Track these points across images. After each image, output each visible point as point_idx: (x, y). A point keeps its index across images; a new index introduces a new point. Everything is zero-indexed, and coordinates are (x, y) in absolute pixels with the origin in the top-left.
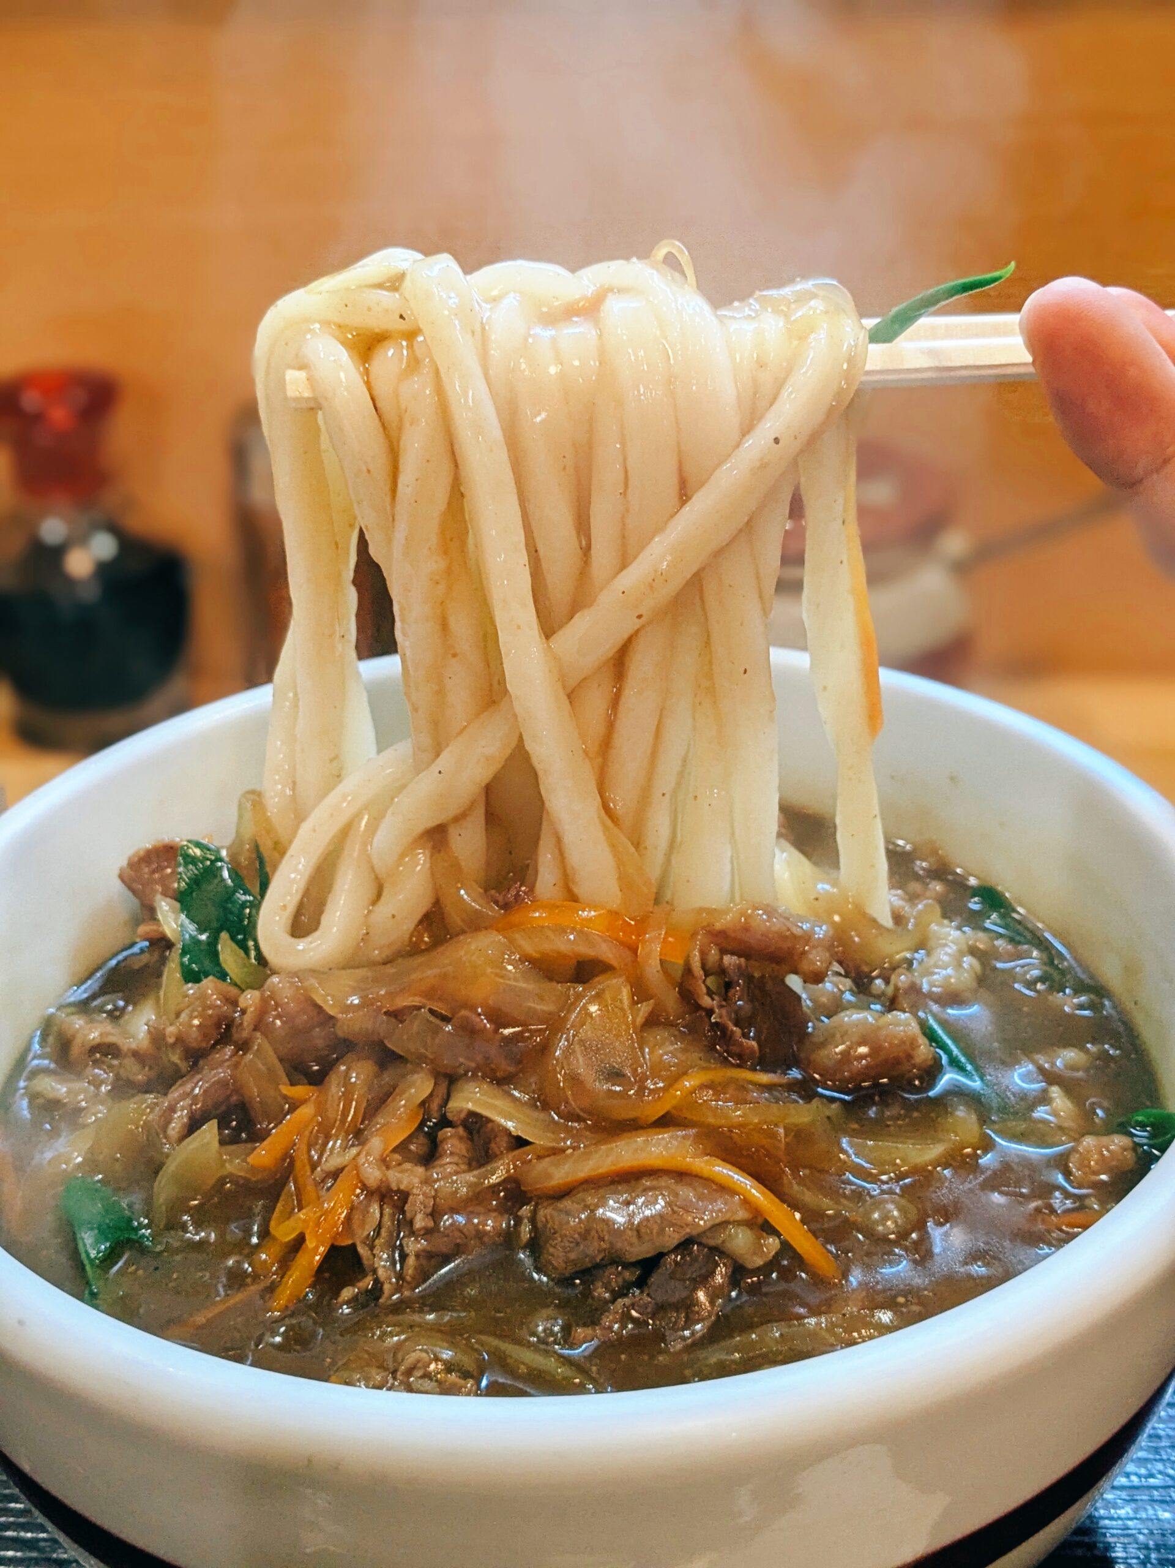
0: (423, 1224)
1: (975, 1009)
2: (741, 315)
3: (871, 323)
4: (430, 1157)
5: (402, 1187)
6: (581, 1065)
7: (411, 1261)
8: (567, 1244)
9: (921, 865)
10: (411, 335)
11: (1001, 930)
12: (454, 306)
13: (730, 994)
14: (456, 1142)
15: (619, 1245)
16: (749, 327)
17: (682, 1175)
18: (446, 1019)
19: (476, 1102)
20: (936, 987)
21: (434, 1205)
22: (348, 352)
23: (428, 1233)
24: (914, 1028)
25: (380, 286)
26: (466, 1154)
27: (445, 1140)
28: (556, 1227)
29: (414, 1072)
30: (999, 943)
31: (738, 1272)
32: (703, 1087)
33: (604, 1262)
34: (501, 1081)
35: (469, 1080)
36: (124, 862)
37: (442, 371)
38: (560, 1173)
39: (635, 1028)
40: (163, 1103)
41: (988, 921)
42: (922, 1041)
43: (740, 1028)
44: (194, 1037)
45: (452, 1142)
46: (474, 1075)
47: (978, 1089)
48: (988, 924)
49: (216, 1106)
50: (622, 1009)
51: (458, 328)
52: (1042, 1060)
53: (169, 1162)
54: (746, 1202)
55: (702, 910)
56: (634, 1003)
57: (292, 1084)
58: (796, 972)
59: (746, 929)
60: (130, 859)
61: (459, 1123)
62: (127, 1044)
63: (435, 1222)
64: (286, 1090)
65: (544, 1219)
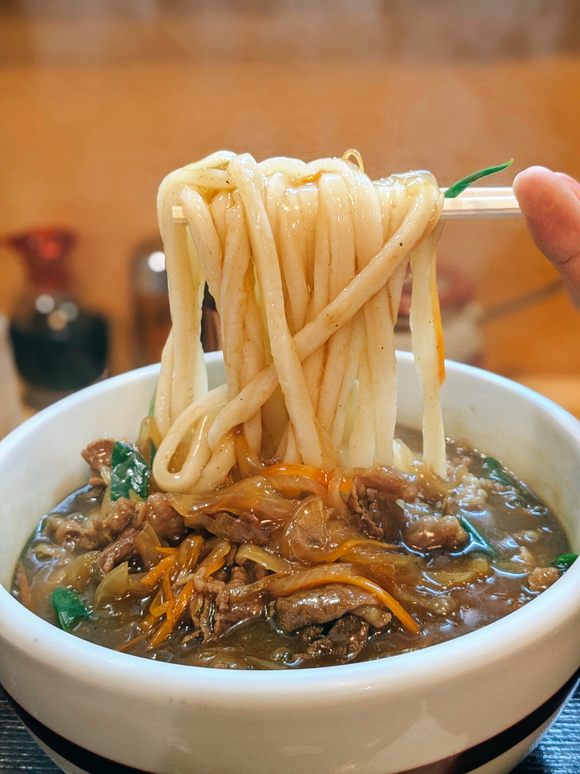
0: (224, 607)
1: (484, 513)
2: (385, 185)
3: (444, 190)
4: (228, 579)
5: (214, 590)
6: (299, 537)
7: (218, 624)
8: (292, 616)
9: (460, 450)
10: (231, 191)
11: (497, 478)
12: (252, 177)
13: (370, 507)
14: (239, 573)
15: (316, 616)
16: (388, 189)
17: (345, 584)
18: (237, 517)
19: (250, 554)
20: (465, 503)
21: (229, 598)
22: (202, 197)
23: (227, 611)
24: (457, 522)
25: (218, 168)
26: (244, 578)
27: (235, 572)
28: (286, 608)
29: (220, 542)
30: (496, 484)
31: (372, 630)
32: (356, 546)
33: (309, 625)
34: (261, 545)
35: (246, 544)
36: (85, 448)
37: (246, 206)
38: (289, 585)
39: (325, 520)
40: (101, 555)
41: (491, 474)
42: (460, 528)
43: (374, 522)
44: (115, 526)
45: (238, 572)
46: (249, 542)
47: (486, 548)
48: (491, 476)
49: (126, 556)
50: (319, 512)
51: (254, 186)
52: (516, 535)
53: (102, 581)
54: (377, 598)
55: (356, 469)
56: (324, 509)
57: (163, 546)
58: (401, 498)
59: (378, 477)
60: (88, 446)
61: (241, 565)
62: (83, 531)
63: (229, 607)
64: (159, 549)
65: (280, 605)
